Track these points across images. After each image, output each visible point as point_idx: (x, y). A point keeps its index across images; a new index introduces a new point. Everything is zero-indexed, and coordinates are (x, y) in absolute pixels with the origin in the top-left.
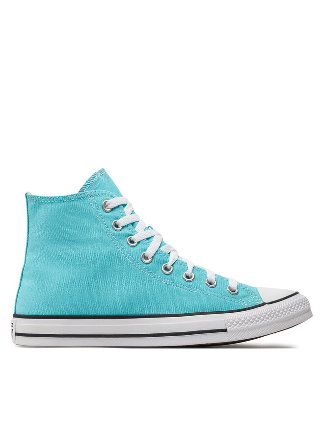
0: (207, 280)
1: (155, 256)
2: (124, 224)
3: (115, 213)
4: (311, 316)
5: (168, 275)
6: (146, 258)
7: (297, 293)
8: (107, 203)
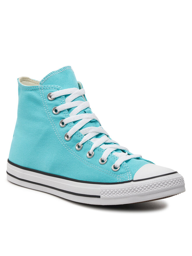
0: (101, 159)
1: (73, 137)
2: (61, 110)
3: (56, 102)
4: (184, 191)
5: (78, 151)
6: (68, 137)
7: (176, 172)
8: (51, 94)
